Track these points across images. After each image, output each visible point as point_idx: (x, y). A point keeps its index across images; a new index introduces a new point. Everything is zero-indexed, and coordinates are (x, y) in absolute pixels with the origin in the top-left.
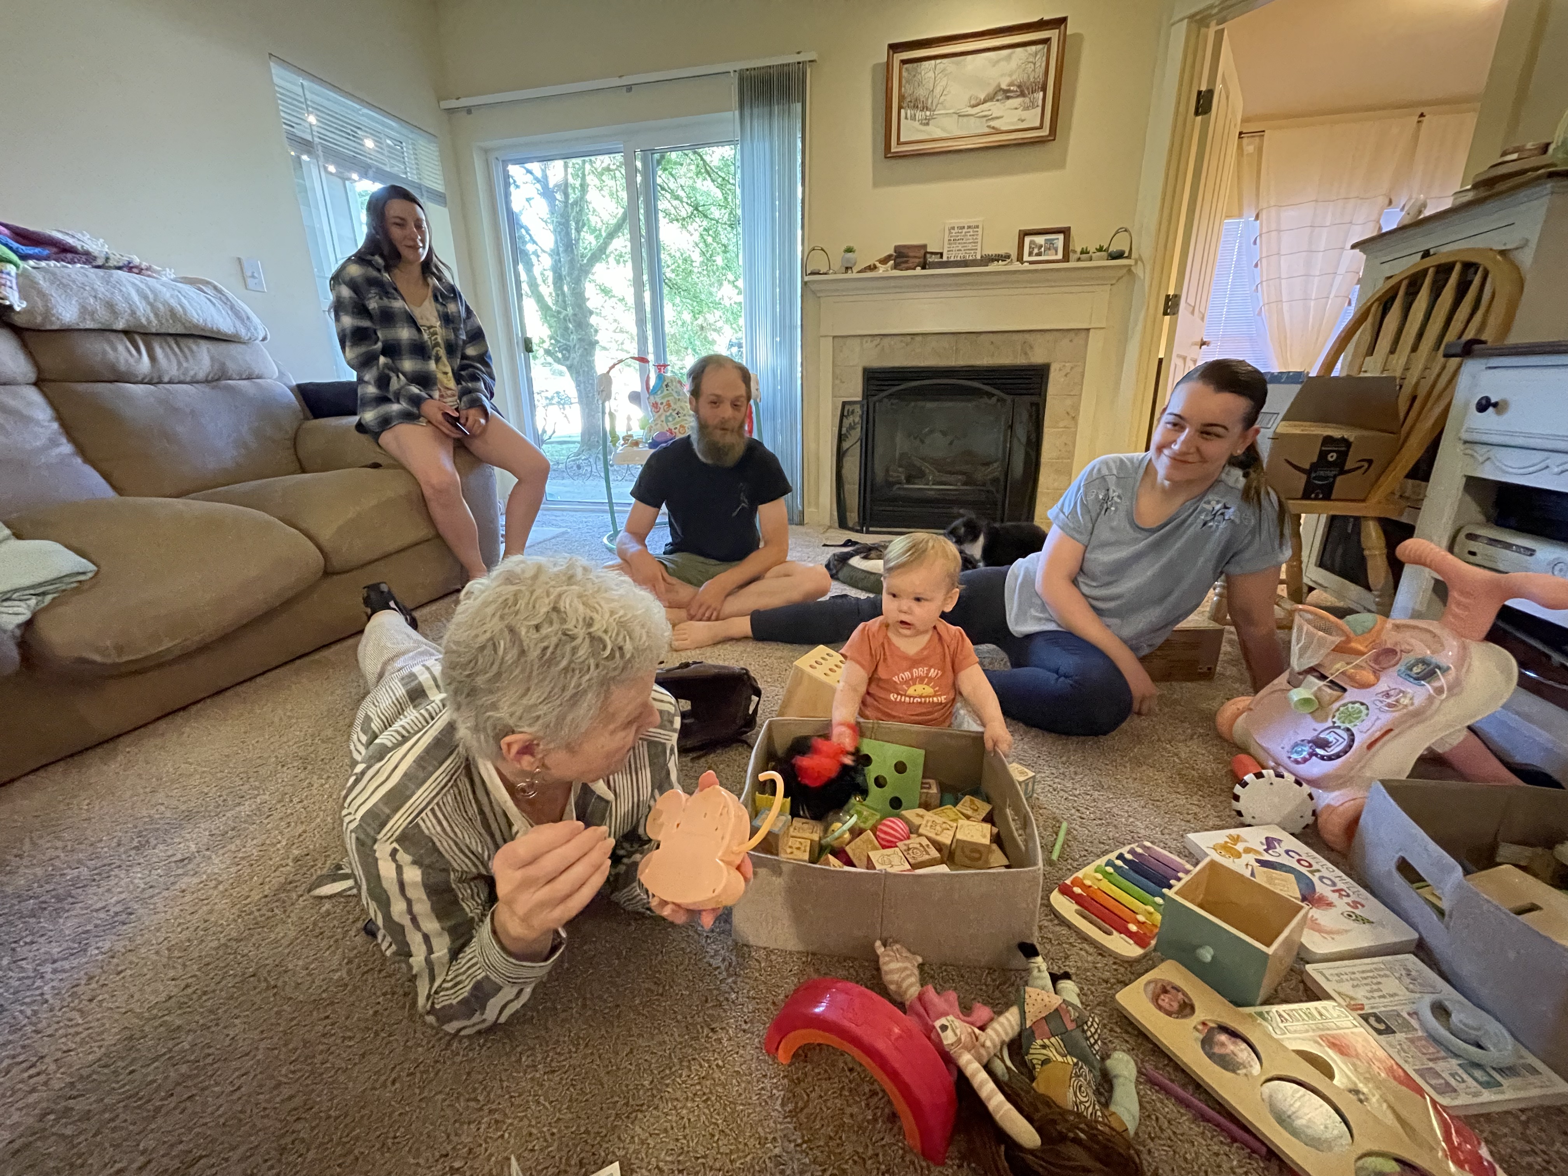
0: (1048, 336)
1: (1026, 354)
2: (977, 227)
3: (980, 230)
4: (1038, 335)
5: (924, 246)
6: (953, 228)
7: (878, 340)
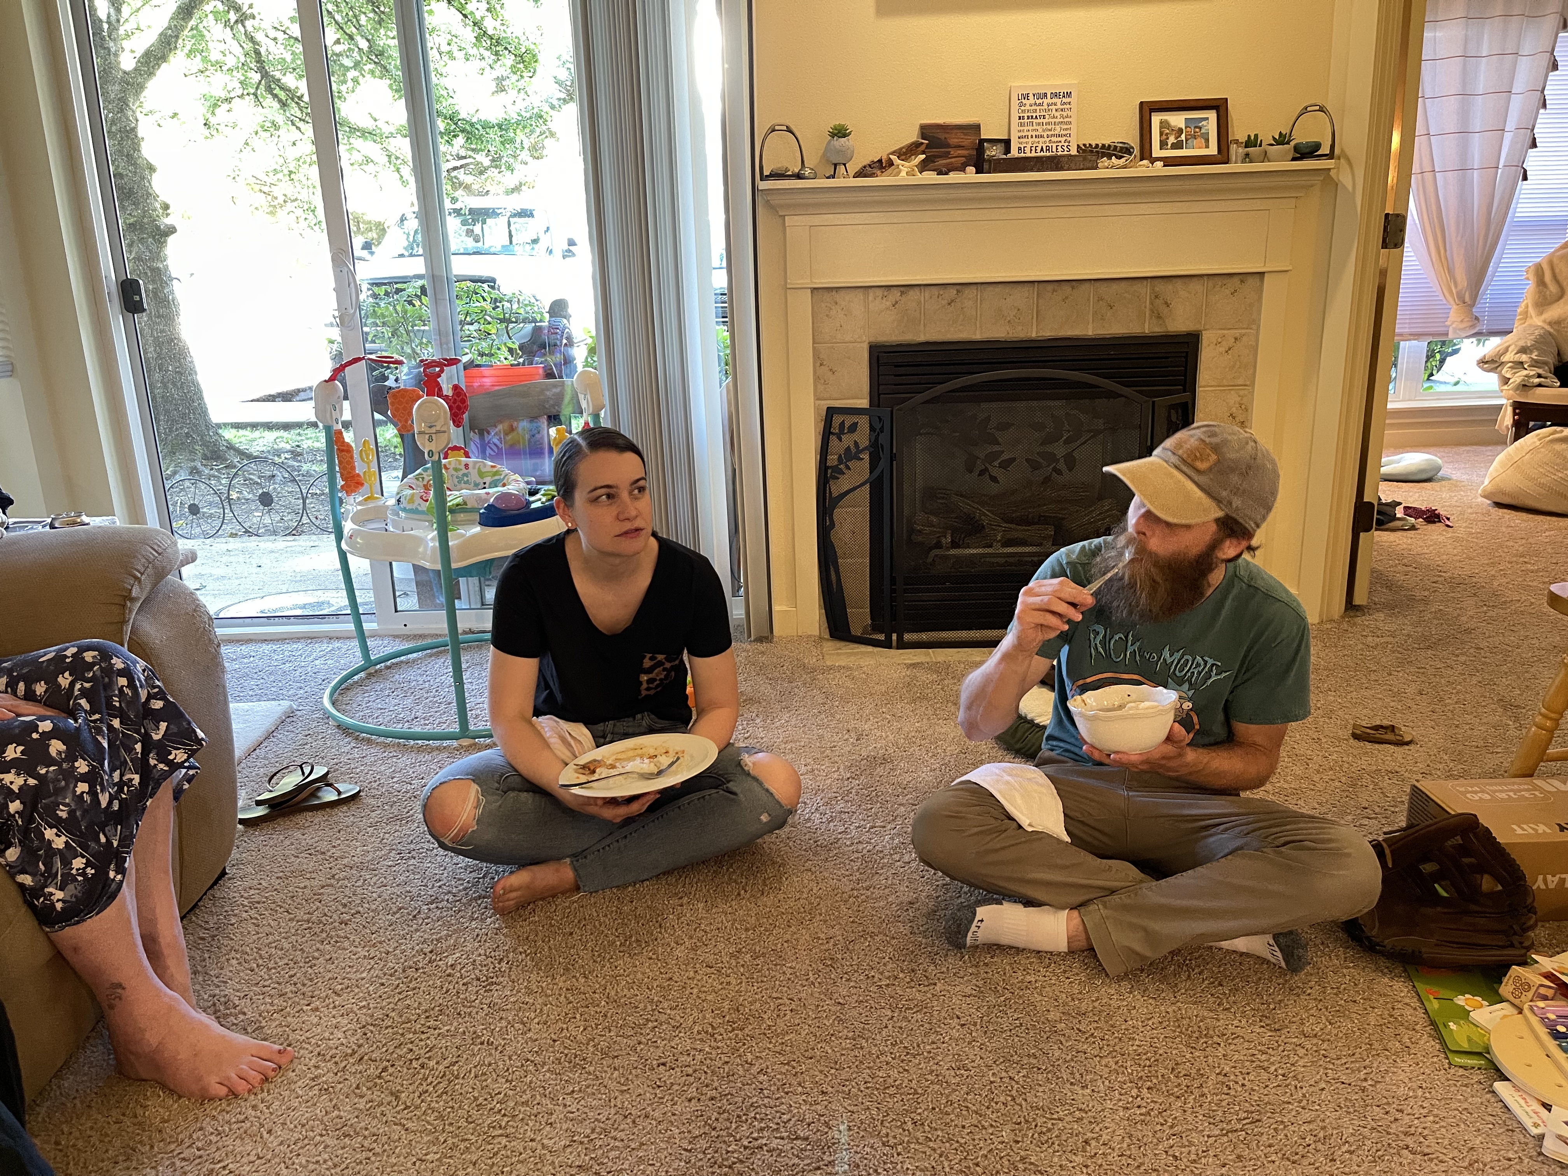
0: (1196, 286)
1: (1159, 317)
2: (1069, 95)
3: (1073, 100)
4: (1179, 283)
5: (977, 128)
6: (1026, 96)
7: (896, 294)
